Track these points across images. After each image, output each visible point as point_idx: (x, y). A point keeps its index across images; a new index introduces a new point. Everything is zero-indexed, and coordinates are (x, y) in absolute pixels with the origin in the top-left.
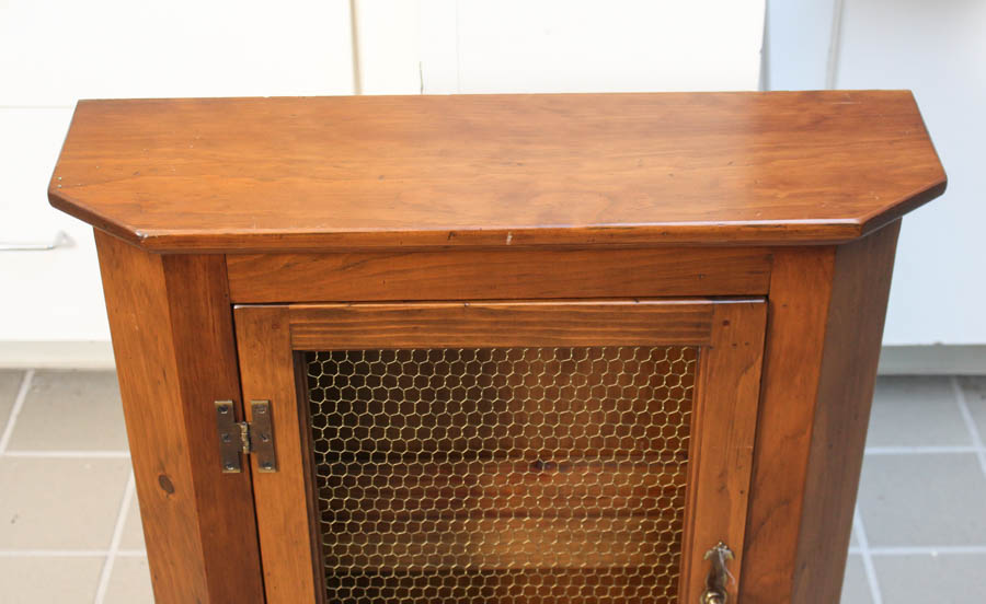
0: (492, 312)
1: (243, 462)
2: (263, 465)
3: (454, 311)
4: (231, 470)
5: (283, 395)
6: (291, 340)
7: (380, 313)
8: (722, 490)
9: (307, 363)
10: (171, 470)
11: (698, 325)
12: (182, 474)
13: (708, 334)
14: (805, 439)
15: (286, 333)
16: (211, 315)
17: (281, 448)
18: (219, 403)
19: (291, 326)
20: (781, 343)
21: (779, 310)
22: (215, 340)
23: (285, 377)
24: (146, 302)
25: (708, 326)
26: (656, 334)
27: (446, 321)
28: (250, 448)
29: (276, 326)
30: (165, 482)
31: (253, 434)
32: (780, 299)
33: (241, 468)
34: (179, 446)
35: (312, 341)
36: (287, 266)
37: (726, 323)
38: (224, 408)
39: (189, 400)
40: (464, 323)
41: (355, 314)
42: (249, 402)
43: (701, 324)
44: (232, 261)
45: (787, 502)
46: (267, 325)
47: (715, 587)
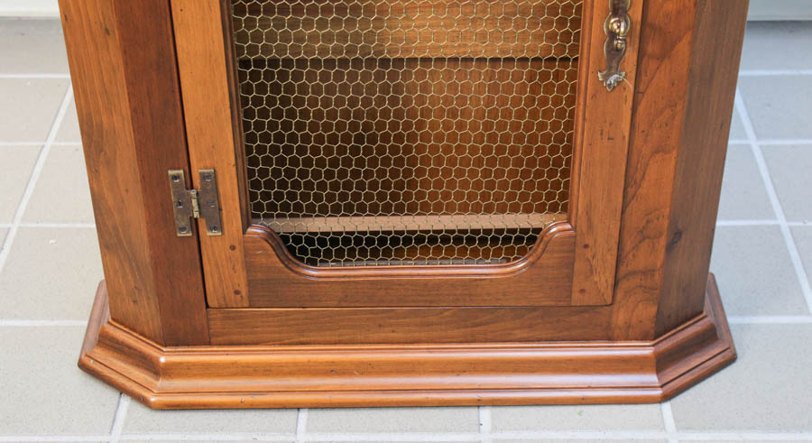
47: (618, 10)
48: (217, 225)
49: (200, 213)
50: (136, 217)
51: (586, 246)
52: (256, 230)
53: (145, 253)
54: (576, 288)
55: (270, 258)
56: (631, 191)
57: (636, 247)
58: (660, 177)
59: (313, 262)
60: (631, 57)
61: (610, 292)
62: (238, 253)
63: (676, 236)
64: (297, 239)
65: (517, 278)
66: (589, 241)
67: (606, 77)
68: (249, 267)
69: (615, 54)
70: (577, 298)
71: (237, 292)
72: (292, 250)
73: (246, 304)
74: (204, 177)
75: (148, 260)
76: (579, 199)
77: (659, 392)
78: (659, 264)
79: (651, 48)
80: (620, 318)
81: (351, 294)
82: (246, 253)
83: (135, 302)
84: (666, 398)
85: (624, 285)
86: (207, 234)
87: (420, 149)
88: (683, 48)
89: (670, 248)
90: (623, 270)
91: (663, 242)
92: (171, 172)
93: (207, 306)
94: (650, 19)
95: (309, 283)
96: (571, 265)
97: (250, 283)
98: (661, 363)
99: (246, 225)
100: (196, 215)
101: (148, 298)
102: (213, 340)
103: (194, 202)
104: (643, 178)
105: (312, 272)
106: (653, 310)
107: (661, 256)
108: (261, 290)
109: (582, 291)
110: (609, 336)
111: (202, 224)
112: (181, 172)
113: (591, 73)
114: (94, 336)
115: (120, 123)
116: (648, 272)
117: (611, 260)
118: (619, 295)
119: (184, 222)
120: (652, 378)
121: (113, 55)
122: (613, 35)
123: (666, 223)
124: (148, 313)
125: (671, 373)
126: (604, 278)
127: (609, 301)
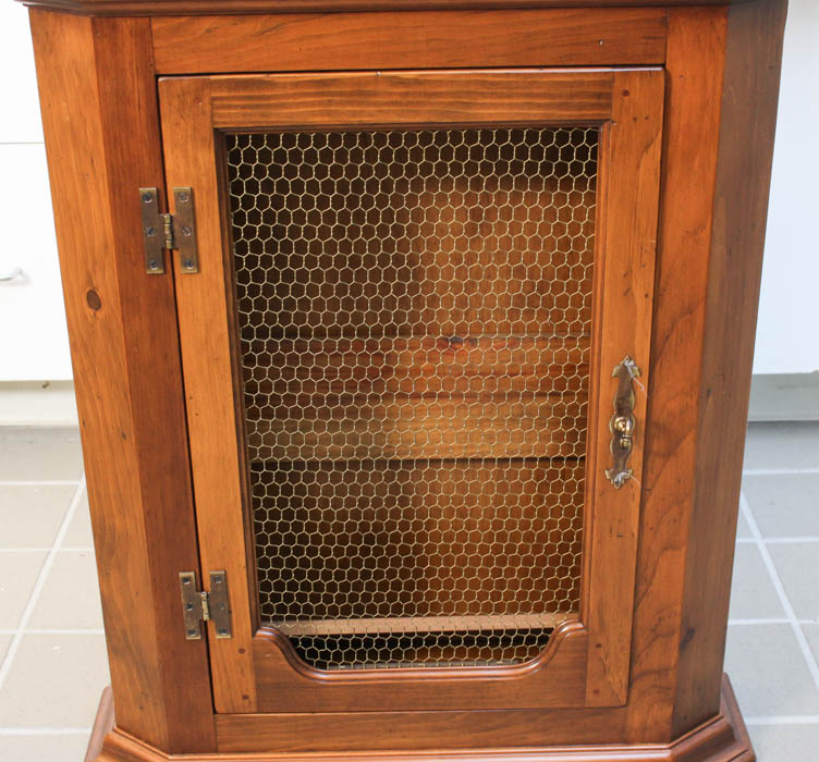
1: (165, 258)
2: (186, 264)
3: (367, 81)
4: (155, 270)
5: (204, 182)
6: (212, 115)
7: (296, 84)
8: (628, 292)
9: (225, 141)
10: (98, 281)
11: (599, 96)
12: (108, 286)
13: (609, 106)
14: (705, 235)
15: (208, 108)
16: (136, 87)
17: (203, 245)
18: (143, 190)
19: (214, 99)
20: (678, 122)
21: (676, 83)
22: (139, 115)
23: (207, 158)
24: (77, 82)
25: (609, 96)
26: (561, 106)
27: (359, 94)
28: (173, 244)
29: (198, 99)
30: (94, 300)
31: (176, 227)
32: (676, 68)
33: (164, 267)
34: (106, 246)
35: (235, 117)
36: (209, 31)
37: (626, 93)
38: (147, 196)
39: (115, 188)
40: (375, 94)
41: (272, 85)
42: (172, 188)
43: (603, 94)
44: (157, 25)
45: (690, 311)
46: (189, 99)
47: (623, 409)
48: (226, 628)
49: (210, 616)
50: (146, 621)
51: (599, 646)
52: (265, 633)
53: (153, 658)
54: (589, 690)
55: (279, 662)
56: (642, 588)
57: (650, 644)
58: (671, 573)
59: (322, 666)
60: (637, 456)
61: (624, 693)
62: (247, 657)
63: (688, 634)
64: (307, 642)
65: (530, 679)
66: (601, 640)
67: (614, 475)
68: (258, 671)
69: (621, 452)
70: (591, 699)
71: (245, 697)
72: (301, 653)
73: (254, 710)
74: (214, 579)
75: (156, 664)
76: (591, 597)
78: (673, 662)
79: (656, 446)
80: (635, 719)
81: (360, 698)
82: (256, 656)
83: (141, 708)
85: (638, 686)
86: (216, 637)
87: (430, 549)
88: (688, 445)
89: (683, 646)
90: (637, 670)
91: (676, 639)
92: (182, 575)
93: (215, 712)
94: (654, 418)
95: (320, 687)
96: (584, 666)
97: (259, 687)
99: (256, 627)
100: (206, 617)
101: (155, 704)
102: (221, 747)
103: (204, 605)
104: (654, 575)
105: (322, 676)
106: (668, 711)
107: (675, 653)
108: (271, 695)
109: (596, 692)
111: (212, 627)
112: (192, 574)
113: (598, 471)
114: (98, 744)
116: (662, 672)
117: (625, 659)
118: (635, 692)
119: (193, 625)
121: (129, 459)
122: (619, 434)
123: (678, 620)
124: (155, 719)
126: (618, 678)
127: (624, 702)
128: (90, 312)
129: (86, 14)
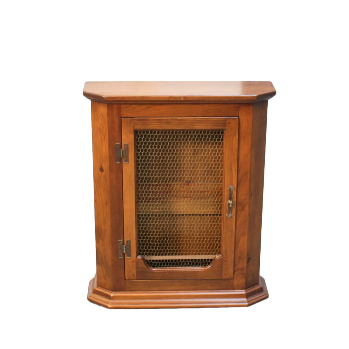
0: (178, 120)
1: (121, 160)
2: (126, 161)
3: (170, 119)
4: (118, 162)
5: (131, 142)
6: (134, 127)
7: (153, 120)
8: (231, 169)
9: (136, 132)
10: (103, 165)
12: (106, 166)
13: (225, 126)
14: (249, 156)
15: (133, 125)
16: (117, 120)
17: (130, 157)
18: (117, 144)
19: (134, 123)
20: (242, 129)
21: (241, 121)
22: (116, 126)
23: (132, 136)
24: (102, 118)
25: (226, 124)
26: (215, 126)
27: (168, 122)
28: (123, 156)
29: (130, 123)
30: (102, 170)
31: (124, 152)
32: (241, 117)
33: (120, 162)
34: (106, 157)
35: (139, 127)
36: (134, 108)
37: (230, 123)
38: (117, 145)
39: (110, 143)
40: (172, 122)
41: (148, 120)
42: (123, 143)
43: (224, 123)
44: (122, 106)
45: (246, 174)
46: (129, 123)
47: (230, 198)
48: (129, 255)
49: (126, 252)
50: (109, 253)
51: (226, 261)
52: (139, 257)
53: (110, 264)
54: (223, 274)
55: (142, 265)
56: (236, 246)
57: (239, 262)
58: (244, 241)
59: (153, 267)
60: (234, 210)
61: (232, 274)
62: (134, 264)
63: (249, 260)
64: (150, 261)
65: (208, 270)
66: (226, 260)
67: (228, 215)
68: (137, 268)
69: (230, 208)
70: (224, 277)
71: (133, 275)
72: (148, 263)
73: (135, 278)
74: (127, 241)
76: (223, 248)
77: (247, 304)
78: (245, 267)
79: (239, 208)
80: (236, 283)
81: (164, 276)
82: (137, 264)
83: (105, 279)
84: (249, 305)
85: (236, 273)
86: (127, 258)
87: (182, 235)
88: (247, 208)
90: (236, 268)
91: (245, 260)
92: (119, 240)
93: (125, 279)
94: (238, 200)
95: (153, 272)
96: (222, 267)
97: (137, 272)
98: (247, 296)
99: (137, 256)
100: (125, 252)
101: (109, 277)
102: (126, 290)
103: (124, 249)
104: (239, 242)
105: (154, 269)
106: (245, 281)
107: (245, 264)
108: (141, 274)
109: (225, 274)
110: (233, 289)
111: (126, 255)
112: (121, 240)
113: (226, 215)
114: (91, 291)
115: (107, 228)
116: (242, 269)
117: (232, 265)
118: (235, 275)
119: (121, 254)
120: (245, 299)
121: (108, 209)
122: (229, 204)
123: (246, 255)
124: (109, 282)
125: (250, 299)
126: (231, 271)
127: (232, 277)
128: (100, 173)
129: (106, 103)
